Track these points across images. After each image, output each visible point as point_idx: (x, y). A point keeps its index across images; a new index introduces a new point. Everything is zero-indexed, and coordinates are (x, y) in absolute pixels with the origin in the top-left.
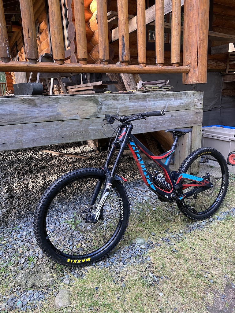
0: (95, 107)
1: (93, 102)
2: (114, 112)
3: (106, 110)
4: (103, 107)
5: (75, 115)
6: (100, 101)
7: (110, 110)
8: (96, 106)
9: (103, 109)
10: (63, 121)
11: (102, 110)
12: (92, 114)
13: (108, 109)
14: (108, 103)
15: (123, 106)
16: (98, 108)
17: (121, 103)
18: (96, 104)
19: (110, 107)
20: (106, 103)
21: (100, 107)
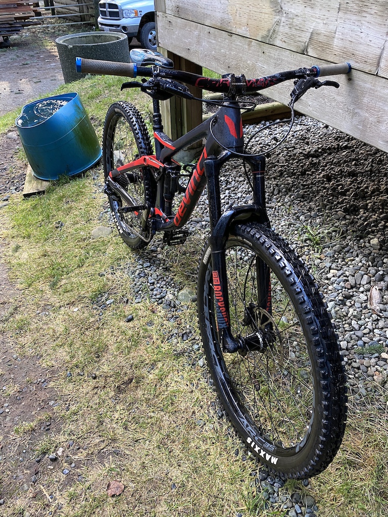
0: (271, 16)
1: (268, 1)
2: (300, 39)
3: (287, 30)
5: (244, 26)
7: (294, 32)
9: (282, 24)
10: (231, 34)
11: (281, 29)
12: (265, 33)
13: (290, 28)
14: (293, 11)
15: (321, 28)
16: (276, 20)
17: (317, 16)
18: (273, 9)
19: (296, 23)
20: (289, 10)
21: (278, 17)
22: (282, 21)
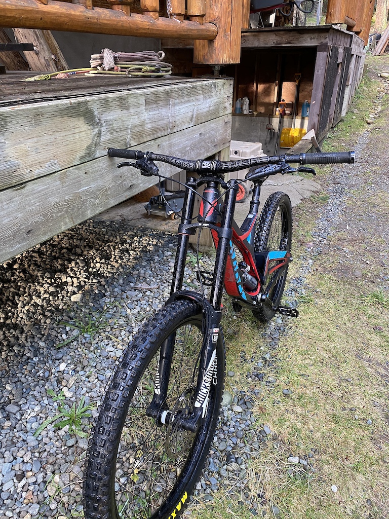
0: (88, 132)
1: (82, 118)
2: (122, 138)
3: (109, 136)
4: (103, 129)
5: (49, 160)
6: (96, 113)
7: (116, 135)
8: (89, 128)
9: (102, 134)
10: (23, 184)
11: (103, 139)
12: (82, 153)
13: (112, 133)
14: (112, 118)
15: (136, 121)
16: (95, 133)
17: (132, 114)
18: (89, 124)
19: (115, 126)
20: (108, 118)
21: (97, 129)
22: (102, 131)
